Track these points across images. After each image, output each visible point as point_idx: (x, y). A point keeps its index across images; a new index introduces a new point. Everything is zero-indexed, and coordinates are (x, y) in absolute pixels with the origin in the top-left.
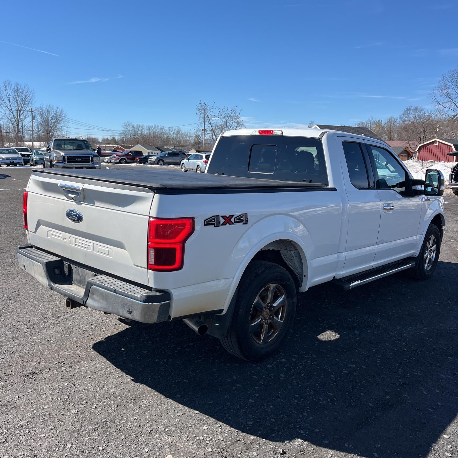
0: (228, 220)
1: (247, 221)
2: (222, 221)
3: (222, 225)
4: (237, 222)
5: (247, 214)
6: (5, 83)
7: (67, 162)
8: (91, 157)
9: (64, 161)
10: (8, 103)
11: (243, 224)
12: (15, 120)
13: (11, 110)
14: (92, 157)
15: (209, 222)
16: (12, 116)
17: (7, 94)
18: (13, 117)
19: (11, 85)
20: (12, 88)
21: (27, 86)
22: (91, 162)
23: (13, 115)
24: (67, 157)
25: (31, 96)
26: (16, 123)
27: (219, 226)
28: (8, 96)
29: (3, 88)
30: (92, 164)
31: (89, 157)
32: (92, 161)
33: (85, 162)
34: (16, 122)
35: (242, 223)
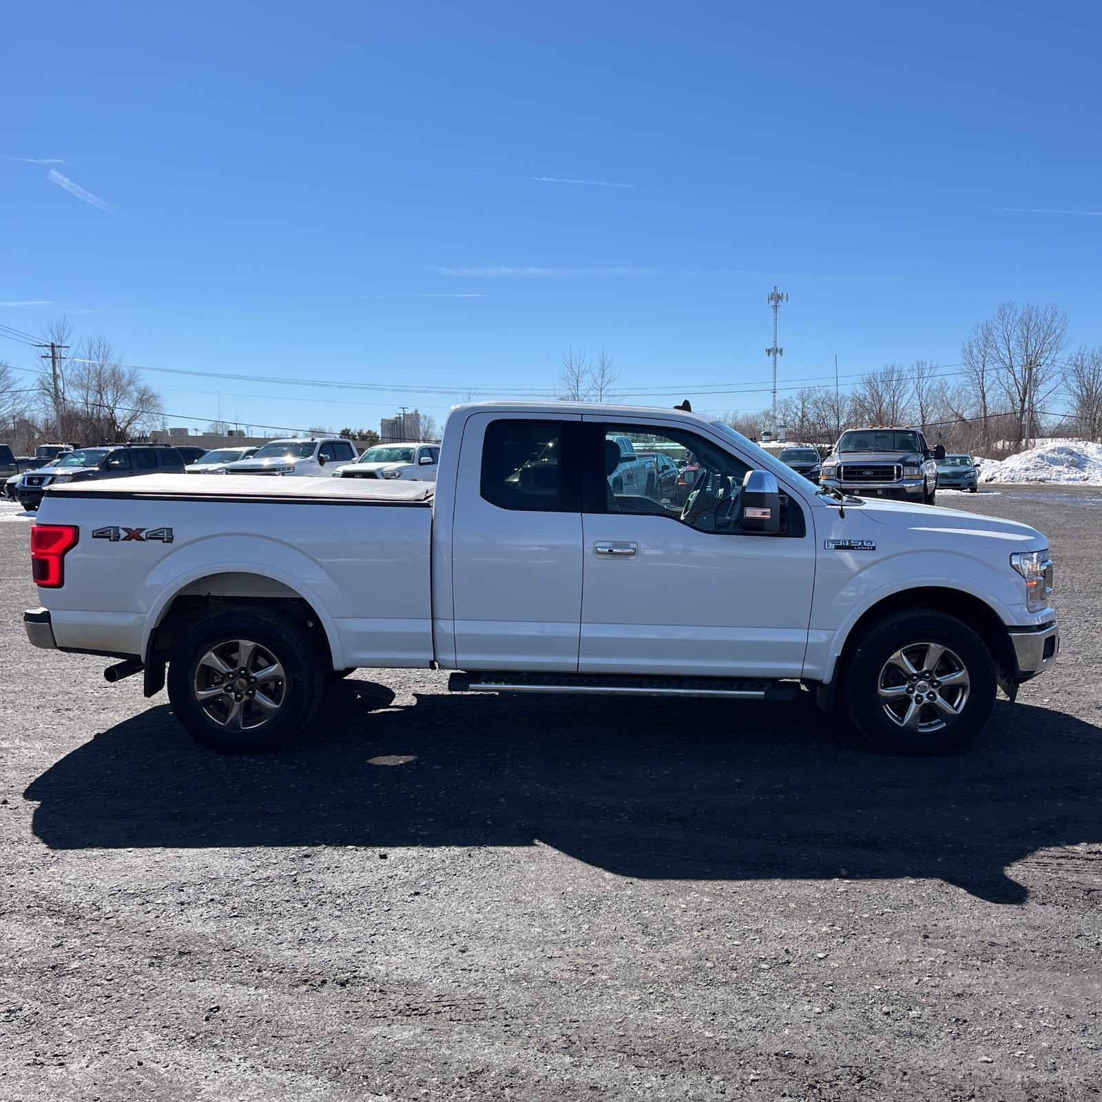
0: (133, 535)
1: (172, 539)
2: (123, 534)
3: (124, 539)
4: (150, 538)
5: (171, 529)
6: (1002, 310)
7: (845, 479)
8: (895, 468)
9: (839, 476)
10: (1006, 353)
11: (163, 542)
12: (1017, 390)
13: (1010, 368)
14: (899, 468)
15: (100, 534)
16: (1012, 381)
17: (1005, 333)
18: (1014, 383)
19: (1016, 311)
20: (1018, 318)
21: (1052, 308)
22: (895, 479)
23: (1015, 379)
24: (845, 467)
25: (1058, 331)
26: (1020, 395)
27: (118, 541)
28: (1006, 336)
29: (998, 319)
30: (898, 482)
31: (893, 467)
32: (899, 476)
33: (883, 479)
34: (1019, 393)
35: (161, 541)
